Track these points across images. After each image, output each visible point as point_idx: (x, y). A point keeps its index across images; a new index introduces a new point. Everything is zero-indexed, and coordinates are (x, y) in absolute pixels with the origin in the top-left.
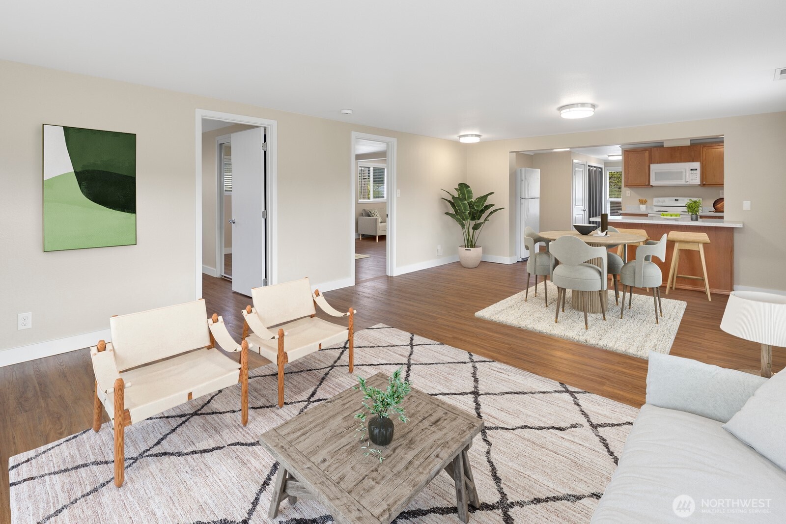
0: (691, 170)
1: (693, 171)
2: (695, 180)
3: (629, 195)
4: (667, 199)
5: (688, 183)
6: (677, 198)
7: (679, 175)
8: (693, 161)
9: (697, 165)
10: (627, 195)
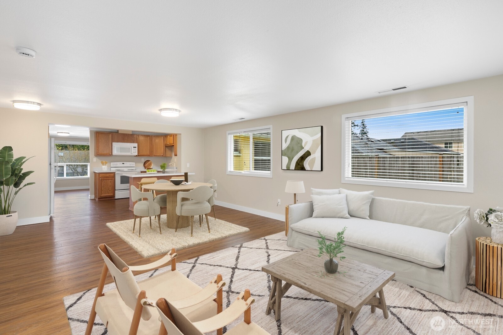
0: (134, 147)
1: (134, 148)
2: (136, 153)
3: (95, 161)
4: (118, 163)
5: (132, 154)
6: (123, 163)
7: (128, 150)
8: (134, 142)
9: (136, 145)
10: (94, 161)
